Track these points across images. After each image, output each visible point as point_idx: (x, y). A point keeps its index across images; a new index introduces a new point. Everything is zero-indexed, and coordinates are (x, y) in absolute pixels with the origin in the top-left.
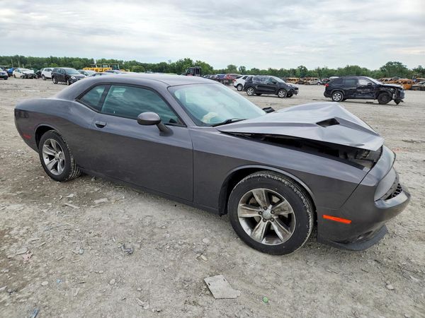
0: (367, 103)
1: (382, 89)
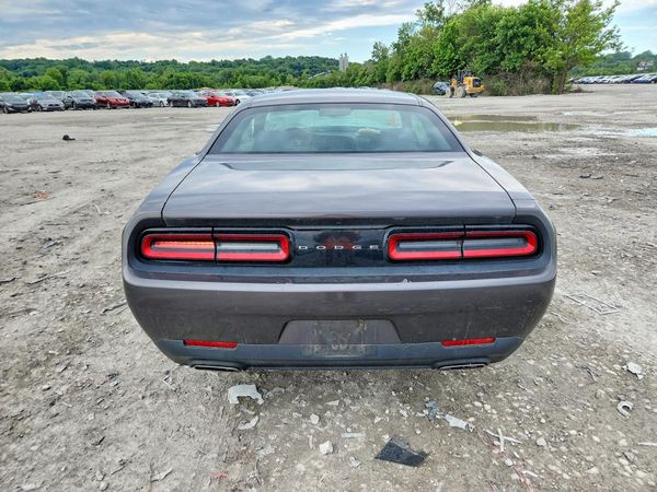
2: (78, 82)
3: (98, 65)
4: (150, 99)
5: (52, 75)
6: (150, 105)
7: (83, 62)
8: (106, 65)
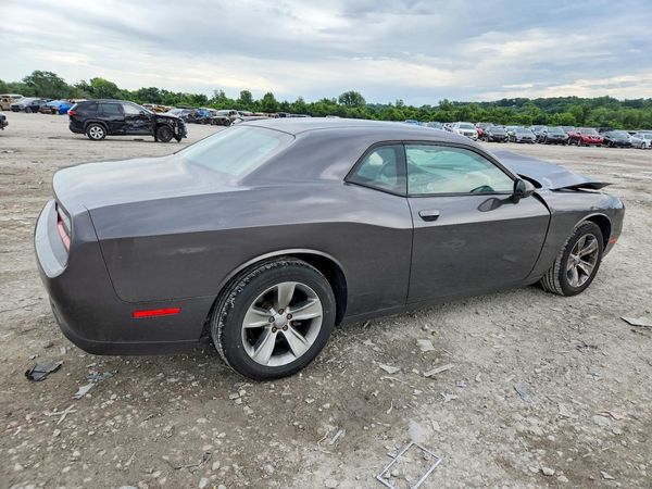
0: (136, 140)
1: (160, 121)
2: (596, 120)
3: (628, 104)
4: (632, 139)
5: (573, 112)
6: (628, 145)
7: (613, 100)
8: (637, 104)
